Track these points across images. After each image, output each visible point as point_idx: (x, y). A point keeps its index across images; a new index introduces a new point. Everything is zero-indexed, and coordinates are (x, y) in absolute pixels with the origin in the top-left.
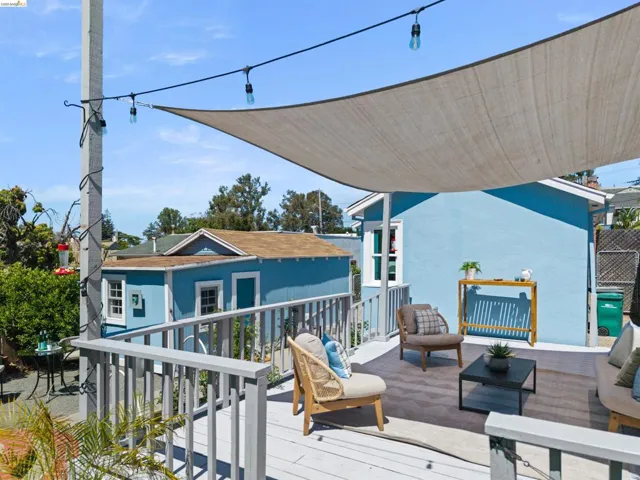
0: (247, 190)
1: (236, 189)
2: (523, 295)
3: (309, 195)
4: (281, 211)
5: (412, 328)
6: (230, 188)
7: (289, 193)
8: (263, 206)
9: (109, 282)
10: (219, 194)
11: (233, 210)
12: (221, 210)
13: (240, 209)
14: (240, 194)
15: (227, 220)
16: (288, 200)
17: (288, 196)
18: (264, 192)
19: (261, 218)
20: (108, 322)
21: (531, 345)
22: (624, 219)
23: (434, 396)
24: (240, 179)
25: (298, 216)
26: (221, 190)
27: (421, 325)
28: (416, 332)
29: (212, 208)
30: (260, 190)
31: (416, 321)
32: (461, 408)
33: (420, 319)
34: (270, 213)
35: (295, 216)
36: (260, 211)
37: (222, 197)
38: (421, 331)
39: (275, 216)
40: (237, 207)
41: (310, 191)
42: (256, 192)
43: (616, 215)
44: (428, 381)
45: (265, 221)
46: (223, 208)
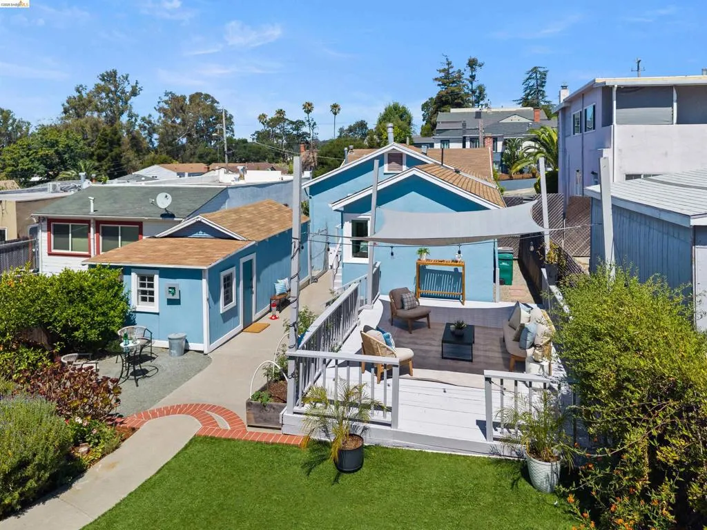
0: (113, 89)
1: (99, 89)
2: (456, 269)
3: (192, 98)
4: (156, 117)
5: (399, 306)
6: (91, 87)
7: (166, 94)
8: (134, 111)
9: (138, 275)
10: (76, 94)
11: (96, 115)
12: (79, 116)
13: (104, 114)
14: (104, 95)
15: (88, 128)
16: (166, 102)
17: (167, 98)
18: (134, 93)
19: (132, 124)
20: (137, 310)
21: (463, 303)
22: (511, 148)
23: (426, 351)
24: (103, 76)
25: (178, 121)
26: (78, 90)
27: (406, 304)
28: (403, 307)
29: (66, 111)
30: (128, 89)
31: (402, 301)
32: (443, 358)
33: (405, 300)
34: (143, 119)
35: (174, 122)
36: (131, 116)
37: (81, 98)
38: (406, 308)
39: (149, 122)
40: (100, 111)
41: (193, 92)
42: (123, 92)
43: (505, 144)
44: (418, 341)
45: (137, 128)
46: (81, 112)
